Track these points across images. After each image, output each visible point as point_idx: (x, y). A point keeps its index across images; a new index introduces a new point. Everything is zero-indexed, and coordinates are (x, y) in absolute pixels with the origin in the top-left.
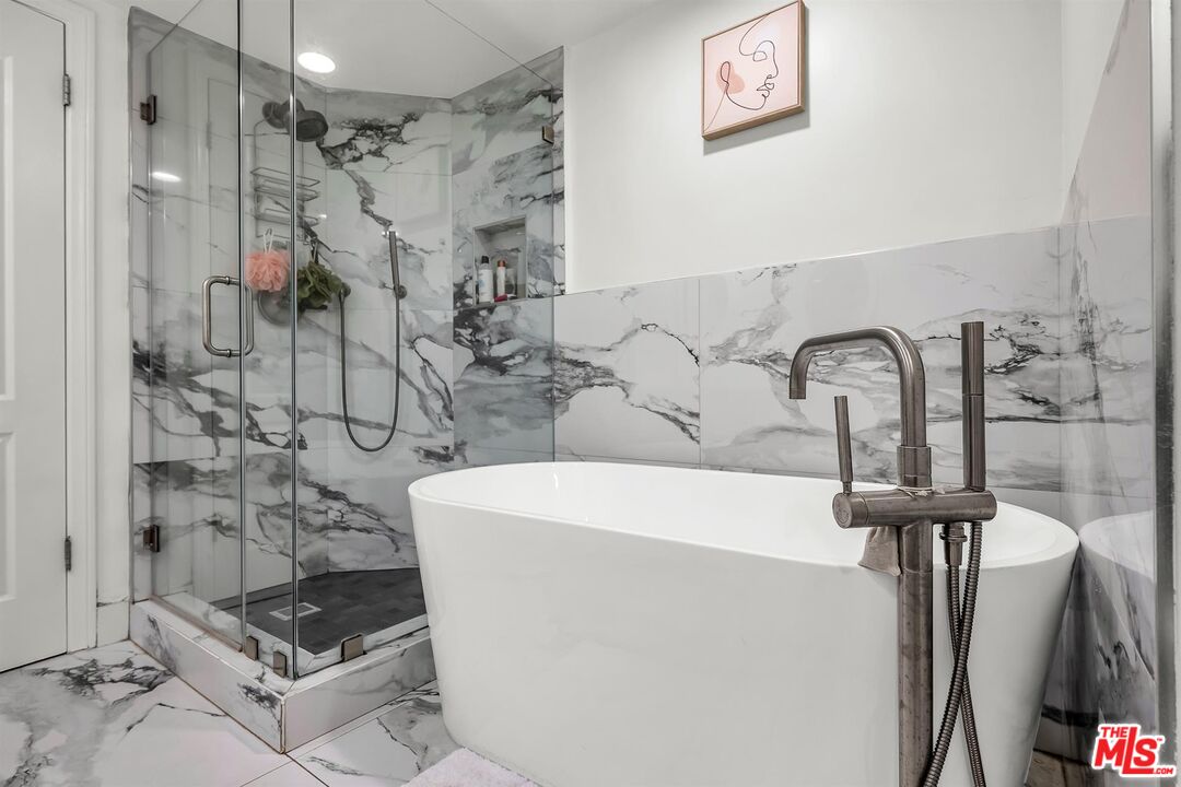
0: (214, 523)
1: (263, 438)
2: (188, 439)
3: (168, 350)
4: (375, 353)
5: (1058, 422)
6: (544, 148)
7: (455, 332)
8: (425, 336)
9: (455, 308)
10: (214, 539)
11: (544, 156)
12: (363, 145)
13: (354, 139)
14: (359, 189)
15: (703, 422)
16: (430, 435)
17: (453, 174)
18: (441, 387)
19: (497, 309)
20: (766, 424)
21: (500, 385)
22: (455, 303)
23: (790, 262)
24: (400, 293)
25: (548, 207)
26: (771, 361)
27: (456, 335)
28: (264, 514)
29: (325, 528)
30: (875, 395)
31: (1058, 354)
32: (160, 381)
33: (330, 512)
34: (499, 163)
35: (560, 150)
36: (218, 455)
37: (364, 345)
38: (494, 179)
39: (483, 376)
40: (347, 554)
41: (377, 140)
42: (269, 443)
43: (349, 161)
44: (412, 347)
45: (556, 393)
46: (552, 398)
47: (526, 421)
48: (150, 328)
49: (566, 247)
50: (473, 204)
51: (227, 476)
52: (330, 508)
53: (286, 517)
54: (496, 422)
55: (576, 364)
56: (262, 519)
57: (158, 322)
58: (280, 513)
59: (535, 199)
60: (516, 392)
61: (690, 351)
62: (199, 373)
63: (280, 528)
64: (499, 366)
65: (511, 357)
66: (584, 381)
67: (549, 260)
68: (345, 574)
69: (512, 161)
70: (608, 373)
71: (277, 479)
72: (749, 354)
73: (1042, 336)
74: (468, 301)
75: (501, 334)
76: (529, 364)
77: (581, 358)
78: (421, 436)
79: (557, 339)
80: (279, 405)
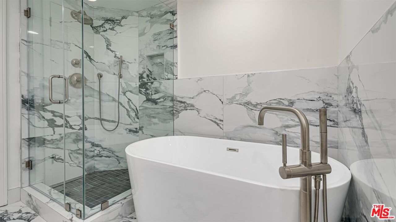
0: (53, 158)
1: (71, 127)
2: (43, 129)
3: (35, 98)
4: (111, 97)
5: (337, 127)
6: (170, 30)
7: (139, 90)
8: (129, 91)
9: (139, 82)
10: (53, 163)
11: (171, 33)
12: (107, 26)
13: (104, 24)
14: (105, 41)
15: (224, 123)
16: (131, 124)
17: (139, 37)
18: (135, 108)
19: (154, 83)
20: (245, 124)
21: (155, 108)
22: (139, 80)
23: (253, 73)
24: (120, 77)
25: (172, 50)
26: (247, 104)
27: (140, 91)
28: (71, 153)
29: (93, 156)
30: (281, 117)
31: (338, 106)
32: (32, 109)
33: (95, 151)
34: (155, 34)
35: (176, 31)
36: (54, 134)
37: (107, 94)
38: (153, 39)
39: (149, 105)
40: (101, 165)
41: (112, 25)
42: (73, 129)
43: (102, 31)
44: (125, 95)
45: (174, 112)
46: (173, 113)
47: (164, 121)
48: (28, 90)
49: (178, 63)
50: (146, 47)
51: (57, 141)
52: (95, 150)
53: (80, 154)
54: (153, 120)
55: (181, 102)
56: (71, 155)
57: (31, 88)
58: (77, 153)
59: (167, 47)
60: (160, 110)
61: (220, 100)
62: (47, 105)
63: (77, 158)
64: (155, 102)
65: (159, 99)
66: (184, 108)
67: (172, 68)
68: (101, 172)
69: (159, 34)
70: (192, 106)
71: (76, 141)
72: (240, 102)
73: (333, 100)
74: (144, 80)
75: (156, 91)
76: (165, 101)
77: (183, 100)
78: (128, 125)
79: (175, 94)
80: (77, 115)
